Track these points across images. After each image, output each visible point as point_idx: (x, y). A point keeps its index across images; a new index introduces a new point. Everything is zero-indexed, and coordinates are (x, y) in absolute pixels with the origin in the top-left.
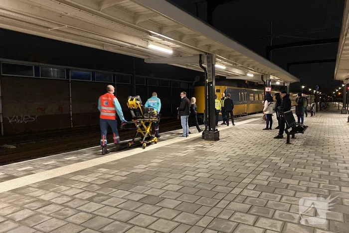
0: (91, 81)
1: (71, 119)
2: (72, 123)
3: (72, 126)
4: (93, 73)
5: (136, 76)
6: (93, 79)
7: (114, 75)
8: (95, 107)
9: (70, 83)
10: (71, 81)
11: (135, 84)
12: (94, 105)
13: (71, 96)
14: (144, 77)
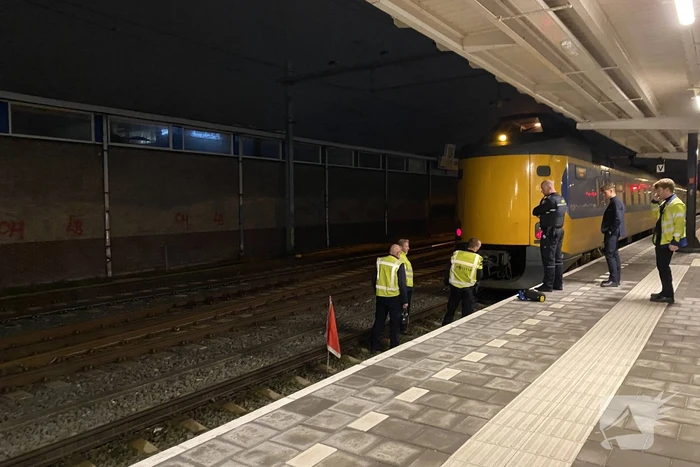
1: (108, 252)
3: (110, 274)
8: (179, 218)
9: (105, 154)
10: (108, 146)
11: (292, 161)
12: (179, 214)
13: (107, 190)
14: (316, 142)
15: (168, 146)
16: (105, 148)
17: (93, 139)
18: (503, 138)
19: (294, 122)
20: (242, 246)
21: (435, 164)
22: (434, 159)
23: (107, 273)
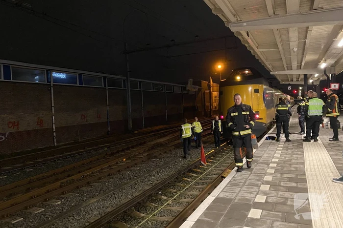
0: (78, 85)
1: (55, 134)
2: (55, 140)
3: (56, 144)
4: (80, 76)
5: (131, 79)
6: (81, 83)
7: (105, 78)
8: (83, 117)
9: (52, 88)
10: (53, 85)
11: (130, 89)
12: (82, 115)
13: (53, 105)
14: (137, 80)
15: (77, 84)
16: (52, 86)
17: (46, 81)
18: (238, 78)
19: (130, 71)
20: (109, 129)
21: (185, 88)
22: (185, 86)
23: (54, 144)
